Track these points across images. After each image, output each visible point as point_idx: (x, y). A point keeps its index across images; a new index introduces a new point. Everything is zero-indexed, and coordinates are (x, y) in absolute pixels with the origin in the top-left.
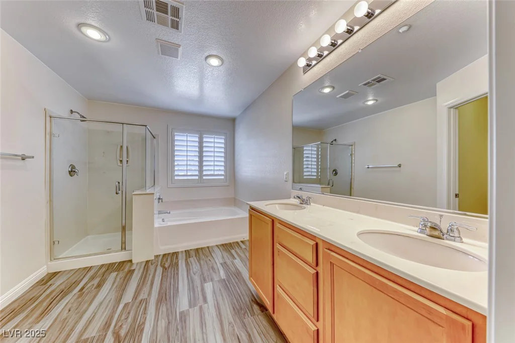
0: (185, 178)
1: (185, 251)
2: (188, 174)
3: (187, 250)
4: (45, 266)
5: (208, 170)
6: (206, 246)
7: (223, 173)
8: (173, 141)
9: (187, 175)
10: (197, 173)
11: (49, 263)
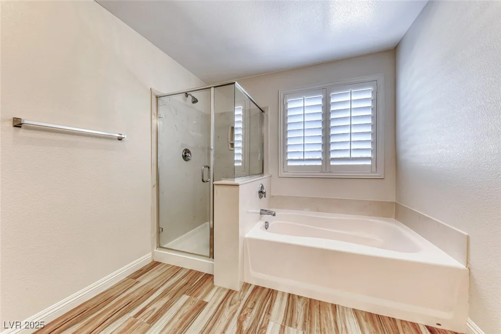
0: (303, 164)
1: (289, 295)
2: (306, 158)
3: (293, 295)
4: (151, 253)
5: (340, 150)
6: (330, 301)
7: (369, 154)
8: (285, 111)
9: (303, 160)
10: (319, 156)
11: (155, 250)
